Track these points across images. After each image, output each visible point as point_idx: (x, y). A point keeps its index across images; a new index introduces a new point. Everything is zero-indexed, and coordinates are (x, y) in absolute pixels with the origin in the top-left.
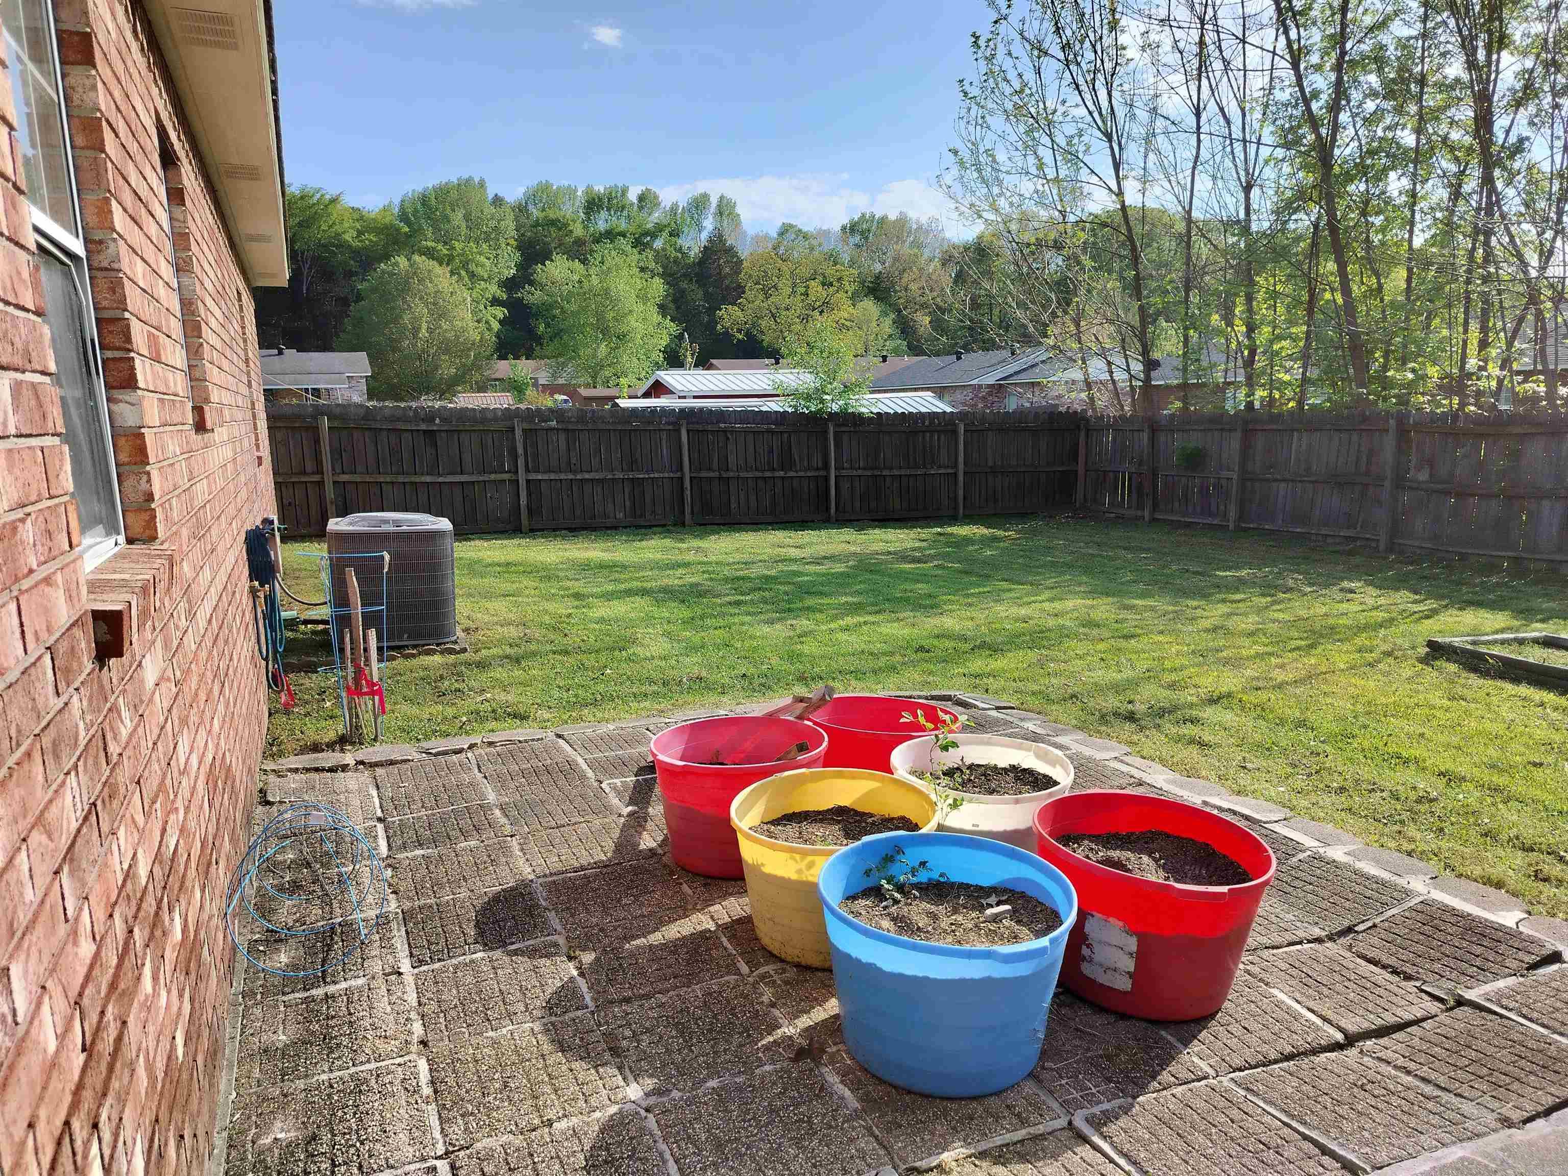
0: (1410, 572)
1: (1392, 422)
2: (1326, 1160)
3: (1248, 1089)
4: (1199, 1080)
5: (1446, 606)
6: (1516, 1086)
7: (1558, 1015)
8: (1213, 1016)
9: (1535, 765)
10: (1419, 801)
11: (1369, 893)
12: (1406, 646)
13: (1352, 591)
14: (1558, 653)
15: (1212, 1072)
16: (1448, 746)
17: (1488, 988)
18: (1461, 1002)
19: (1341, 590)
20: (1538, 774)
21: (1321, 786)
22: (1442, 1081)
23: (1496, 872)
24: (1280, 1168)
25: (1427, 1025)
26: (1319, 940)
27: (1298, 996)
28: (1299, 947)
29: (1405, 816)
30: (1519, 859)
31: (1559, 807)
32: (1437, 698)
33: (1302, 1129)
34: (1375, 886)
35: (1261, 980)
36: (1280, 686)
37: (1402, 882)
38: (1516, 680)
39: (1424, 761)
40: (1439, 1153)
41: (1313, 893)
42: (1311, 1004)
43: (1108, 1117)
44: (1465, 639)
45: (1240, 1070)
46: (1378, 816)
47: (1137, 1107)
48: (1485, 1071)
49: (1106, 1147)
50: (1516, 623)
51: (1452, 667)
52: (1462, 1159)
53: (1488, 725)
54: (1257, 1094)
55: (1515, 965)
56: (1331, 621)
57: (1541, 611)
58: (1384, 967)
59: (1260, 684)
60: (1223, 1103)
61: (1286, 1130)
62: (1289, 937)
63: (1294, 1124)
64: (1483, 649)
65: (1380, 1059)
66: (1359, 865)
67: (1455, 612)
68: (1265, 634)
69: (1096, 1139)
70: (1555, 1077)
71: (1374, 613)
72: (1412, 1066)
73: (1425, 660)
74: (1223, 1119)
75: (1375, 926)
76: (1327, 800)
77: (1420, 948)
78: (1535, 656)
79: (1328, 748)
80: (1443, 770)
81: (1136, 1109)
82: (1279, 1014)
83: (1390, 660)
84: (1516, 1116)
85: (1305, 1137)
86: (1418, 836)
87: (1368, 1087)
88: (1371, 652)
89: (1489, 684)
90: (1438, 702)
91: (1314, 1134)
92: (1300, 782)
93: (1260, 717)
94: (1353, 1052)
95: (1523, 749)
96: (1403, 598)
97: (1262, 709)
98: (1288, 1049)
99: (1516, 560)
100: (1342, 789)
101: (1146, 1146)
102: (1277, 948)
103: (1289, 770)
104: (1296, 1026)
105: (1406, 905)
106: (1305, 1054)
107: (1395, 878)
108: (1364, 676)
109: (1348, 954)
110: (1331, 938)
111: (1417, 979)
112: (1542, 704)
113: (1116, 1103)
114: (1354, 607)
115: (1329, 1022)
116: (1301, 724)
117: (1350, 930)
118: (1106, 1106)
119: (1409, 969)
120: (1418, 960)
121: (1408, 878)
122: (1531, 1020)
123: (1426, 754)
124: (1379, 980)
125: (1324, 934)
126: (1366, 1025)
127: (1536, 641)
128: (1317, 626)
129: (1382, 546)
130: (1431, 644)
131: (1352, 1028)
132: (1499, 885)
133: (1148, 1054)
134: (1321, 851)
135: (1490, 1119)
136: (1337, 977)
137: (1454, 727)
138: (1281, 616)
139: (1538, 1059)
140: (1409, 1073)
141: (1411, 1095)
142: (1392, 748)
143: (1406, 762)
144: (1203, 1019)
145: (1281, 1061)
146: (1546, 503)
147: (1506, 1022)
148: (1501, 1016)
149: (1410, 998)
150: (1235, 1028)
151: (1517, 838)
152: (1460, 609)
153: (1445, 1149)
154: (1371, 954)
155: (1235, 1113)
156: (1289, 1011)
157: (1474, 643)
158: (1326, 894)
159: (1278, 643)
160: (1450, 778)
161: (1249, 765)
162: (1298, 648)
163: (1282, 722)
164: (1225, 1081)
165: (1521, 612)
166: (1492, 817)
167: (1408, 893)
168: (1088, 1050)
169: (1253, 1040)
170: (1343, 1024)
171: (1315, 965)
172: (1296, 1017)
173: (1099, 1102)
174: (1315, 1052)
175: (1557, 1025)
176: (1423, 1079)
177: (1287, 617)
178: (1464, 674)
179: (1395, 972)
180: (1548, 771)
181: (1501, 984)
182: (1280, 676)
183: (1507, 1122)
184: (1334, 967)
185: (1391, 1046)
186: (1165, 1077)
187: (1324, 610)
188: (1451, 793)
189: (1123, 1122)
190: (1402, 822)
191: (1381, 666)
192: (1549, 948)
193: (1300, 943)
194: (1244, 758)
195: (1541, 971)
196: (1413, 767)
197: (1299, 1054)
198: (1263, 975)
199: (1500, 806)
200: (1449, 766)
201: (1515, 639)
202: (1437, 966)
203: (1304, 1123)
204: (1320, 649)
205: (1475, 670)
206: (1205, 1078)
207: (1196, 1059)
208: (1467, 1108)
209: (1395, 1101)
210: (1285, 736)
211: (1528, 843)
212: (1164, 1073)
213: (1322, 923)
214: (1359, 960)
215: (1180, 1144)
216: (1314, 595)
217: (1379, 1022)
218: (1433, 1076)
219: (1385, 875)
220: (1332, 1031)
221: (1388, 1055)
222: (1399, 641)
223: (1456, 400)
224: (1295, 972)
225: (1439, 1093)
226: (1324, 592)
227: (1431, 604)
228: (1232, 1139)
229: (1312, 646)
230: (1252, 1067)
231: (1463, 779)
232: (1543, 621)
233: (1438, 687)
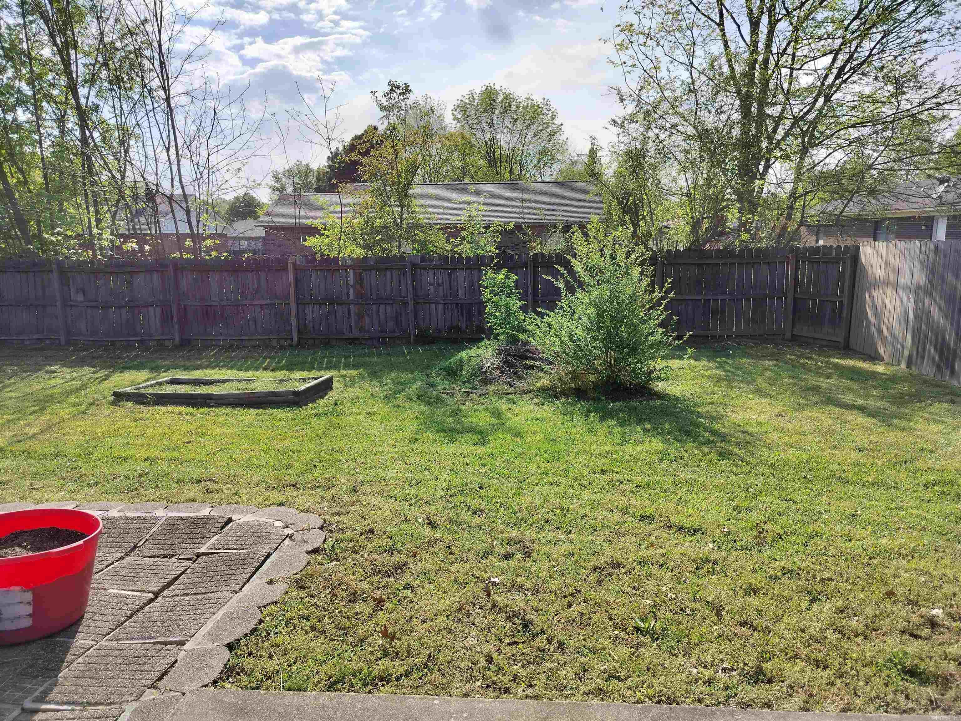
0: (85, 356)
1: (54, 266)
2: (168, 647)
3: (117, 640)
4: (89, 650)
5: (113, 372)
6: (233, 577)
7: (239, 543)
8: (82, 617)
9: (188, 443)
10: (140, 476)
11: (138, 526)
12: (100, 397)
13: (54, 372)
14: (180, 386)
15: (94, 643)
16: (143, 446)
17: (208, 544)
18: (198, 556)
19: (46, 372)
20: (190, 446)
21: (84, 485)
22: (204, 590)
23: (191, 495)
24: (149, 662)
25: (188, 572)
26: (121, 558)
27: (123, 587)
28: (112, 566)
29: (137, 485)
30: (197, 487)
31: (205, 459)
32: (127, 422)
33: (152, 641)
34: (140, 521)
35: (101, 589)
36: (33, 436)
37: (153, 515)
38: (164, 404)
39: (135, 455)
40: (214, 617)
41: (109, 537)
42: (132, 588)
43: (45, 693)
44: (132, 387)
45: (108, 634)
46: (122, 491)
47: (61, 679)
48: (219, 577)
49: (53, 706)
50: (153, 375)
51: (130, 404)
52: (224, 614)
53: (159, 429)
54: (123, 639)
55: (216, 530)
56: (49, 392)
57: (163, 367)
58: (158, 557)
59: (20, 438)
60: (107, 652)
61: (144, 646)
62: (105, 563)
63: (147, 641)
64: (143, 391)
65: (173, 596)
66: (128, 515)
67: (119, 374)
68: (7, 408)
69: (44, 707)
70: (246, 566)
71: (73, 382)
72: (188, 591)
73: (114, 403)
74: (111, 658)
75: (147, 540)
76: (91, 491)
77: (172, 541)
78: (170, 390)
79: (80, 464)
80: (146, 457)
81: (60, 680)
82: (117, 600)
83: (94, 407)
84: (237, 588)
85: (154, 643)
86: (147, 492)
87: (174, 609)
88: (81, 405)
89: (152, 409)
90: (128, 424)
91: (159, 640)
92: (71, 486)
93: (28, 458)
94: (160, 599)
95: (179, 437)
96: (86, 371)
97: (28, 454)
98: (129, 613)
99: (141, 342)
100: (97, 483)
101: (76, 692)
102: (102, 570)
103: (62, 482)
104: (129, 601)
105: (158, 525)
106: (138, 611)
107: (148, 514)
108: (82, 419)
109: (139, 559)
110: (127, 555)
111: (176, 555)
112: (180, 413)
113: (46, 685)
114: (58, 381)
115: (144, 591)
116: (57, 455)
117: (135, 547)
118: (41, 689)
119: (171, 552)
120: (174, 546)
121: (154, 512)
122: (229, 549)
123: (135, 452)
124: (159, 563)
125: (123, 554)
126: (161, 585)
127: (167, 382)
128: (41, 397)
129: (63, 343)
130: (115, 394)
131: (155, 589)
132: (194, 501)
133: (54, 653)
134: (105, 515)
135: (228, 594)
136: (138, 571)
137: (143, 434)
138: (13, 394)
139: (238, 562)
140: (188, 595)
141: (193, 602)
142: (116, 454)
143: (125, 459)
144: (77, 621)
145: (127, 620)
146: (151, 309)
147: (219, 555)
148: (217, 553)
149: (176, 565)
150: (96, 617)
151: (192, 478)
152: (121, 372)
153: (216, 615)
154: (150, 553)
155: (116, 653)
156: (122, 596)
157: (137, 389)
158: (116, 535)
159: (19, 411)
160: (151, 460)
161: (37, 486)
162: (34, 412)
163: (45, 457)
164: (103, 643)
165: (153, 369)
166: (178, 473)
167: (157, 518)
168: (16, 669)
169: (109, 617)
170: (150, 589)
171: (125, 570)
172: (127, 597)
173: (36, 690)
174: (142, 608)
175: (240, 546)
176: (195, 594)
177: (18, 394)
178: (137, 406)
179: (165, 557)
180: (194, 444)
181: (212, 540)
182: (30, 431)
183: (235, 592)
184: (134, 567)
185: (176, 588)
186: (69, 658)
187: (40, 386)
188: (155, 468)
189: (56, 690)
190: (136, 489)
191: (90, 412)
192: (227, 517)
193: (112, 564)
194: (31, 484)
195: (226, 528)
196: (130, 461)
197: (135, 613)
198: (100, 586)
199: (179, 466)
200: (147, 455)
201: (157, 383)
202: (183, 546)
203: (153, 638)
204: (49, 410)
205: (142, 403)
206: (92, 647)
207: (82, 642)
208: (218, 595)
209: (187, 608)
210: (50, 465)
211: (198, 479)
212: (68, 656)
213: (120, 550)
214: (145, 559)
215: (94, 681)
216: (30, 378)
217: (166, 581)
218: (198, 591)
219: (143, 515)
220: (146, 595)
221: (176, 592)
222: (96, 396)
223: (90, 253)
224: (116, 578)
225: (204, 596)
226: (36, 375)
227: (103, 373)
228: (120, 664)
229: (42, 409)
230: (114, 630)
231: (158, 459)
232: (164, 372)
233: (127, 417)
